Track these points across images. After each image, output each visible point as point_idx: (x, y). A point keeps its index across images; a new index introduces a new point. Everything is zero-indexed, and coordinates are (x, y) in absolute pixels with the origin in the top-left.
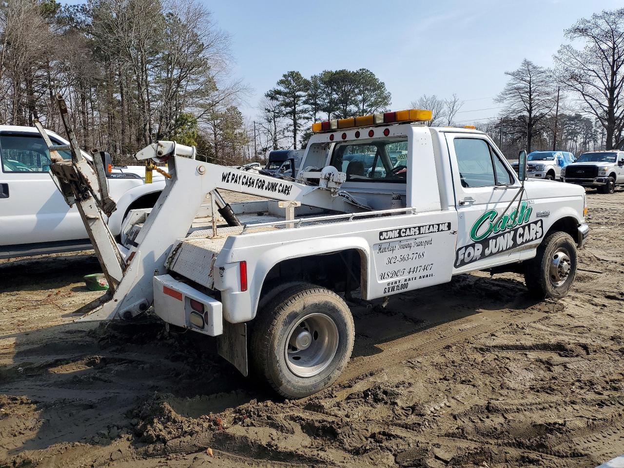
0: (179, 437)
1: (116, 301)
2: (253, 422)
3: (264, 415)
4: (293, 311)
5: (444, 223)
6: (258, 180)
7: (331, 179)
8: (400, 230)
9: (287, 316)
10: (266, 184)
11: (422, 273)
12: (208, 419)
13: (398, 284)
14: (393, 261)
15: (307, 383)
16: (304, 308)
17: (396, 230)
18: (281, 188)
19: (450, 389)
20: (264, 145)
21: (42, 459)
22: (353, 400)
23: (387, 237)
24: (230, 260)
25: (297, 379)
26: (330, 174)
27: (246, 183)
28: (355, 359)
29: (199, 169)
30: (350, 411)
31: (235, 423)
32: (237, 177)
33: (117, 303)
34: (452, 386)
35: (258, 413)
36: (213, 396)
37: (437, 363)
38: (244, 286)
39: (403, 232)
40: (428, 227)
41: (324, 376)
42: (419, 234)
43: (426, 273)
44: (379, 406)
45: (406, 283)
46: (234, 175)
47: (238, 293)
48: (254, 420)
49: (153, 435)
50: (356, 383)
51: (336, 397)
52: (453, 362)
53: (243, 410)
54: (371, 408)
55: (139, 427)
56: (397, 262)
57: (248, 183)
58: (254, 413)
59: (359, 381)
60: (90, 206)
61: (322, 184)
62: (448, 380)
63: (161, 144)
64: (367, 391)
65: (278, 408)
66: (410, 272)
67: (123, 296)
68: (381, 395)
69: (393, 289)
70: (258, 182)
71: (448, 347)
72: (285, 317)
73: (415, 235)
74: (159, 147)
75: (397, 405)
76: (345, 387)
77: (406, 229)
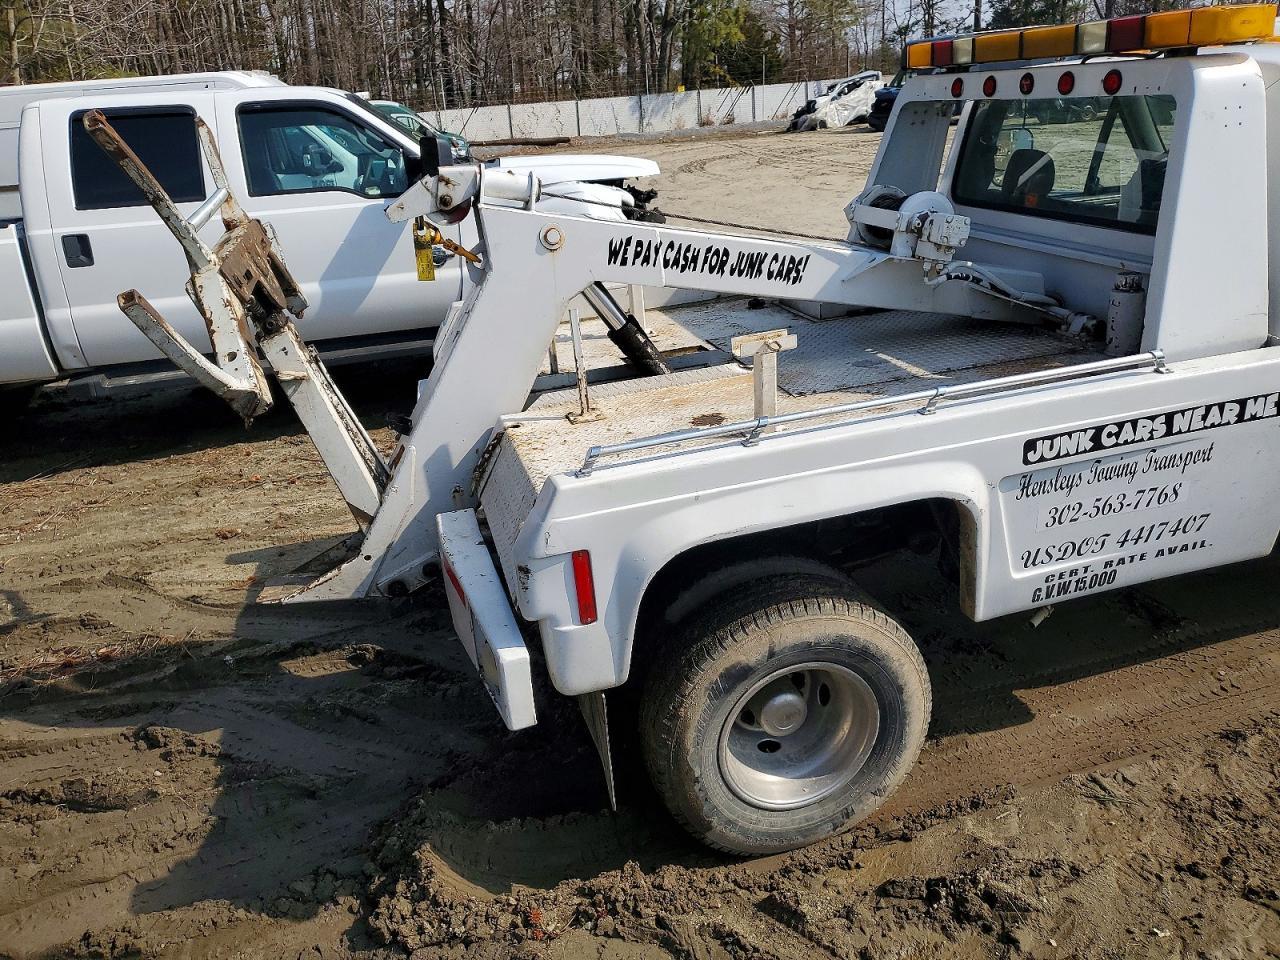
0: (439, 944)
1: (368, 558)
2: (620, 928)
3: (649, 912)
4: (739, 663)
5: (1266, 396)
6: (709, 250)
7: (926, 233)
8: (1099, 430)
9: (721, 676)
10: (733, 260)
11: (1168, 541)
12: (511, 905)
13: (1081, 574)
14: (1067, 516)
15: (781, 823)
16: (772, 654)
17: (1085, 431)
18: (775, 267)
19: (1199, 916)
20: (902, 21)
21: (163, 946)
22: (895, 901)
23: (1054, 453)
24: (541, 550)
25: (755, 815)
26: (924, 218)
27: (676, 262)
28: (945, 740)
29: (545, 236)
30: (878, 938)
31: (576, 923)
32: (649, 249)
33: (370, 563)
34: (1210, 902)
35: (636, 906)
36: (552, 821)
37: (1183, 799)
38: (587, 611)
39: (1110, 435)
40: (1202, 411)
41: (831, 808)
42: (1169, 433)
43: (1180, 539)
44: (967, 934)
45: (1109, 570)
46: (640, 244)
47: (572, 627)
48: (622, 923)
49: (385, 931)
50: (924, 828)
51: (858, 866)
52: (1237, 804)
53: (599, 891)
54: (939, 937)
55: (373, 887)
56: (1083, 519)
57: (682, 262)
58: (625, 906)
59: (935, 822)
60: (285, 349)
61: (900, 246)
62: (1203, 877)
63: (447, 176)
64: (937, 881)
65: (692, 893)
66: (1125, 540)
67: (383, 549)
68: (976, 905)
69: (1064, 588)
70: (710, 255)
71: (1234, 737)
72: (715, 677)
73: (1151, 438)
74: (442, 185)
75: (1018, 949)
76: (890, 839)
77: (1121, 425)
